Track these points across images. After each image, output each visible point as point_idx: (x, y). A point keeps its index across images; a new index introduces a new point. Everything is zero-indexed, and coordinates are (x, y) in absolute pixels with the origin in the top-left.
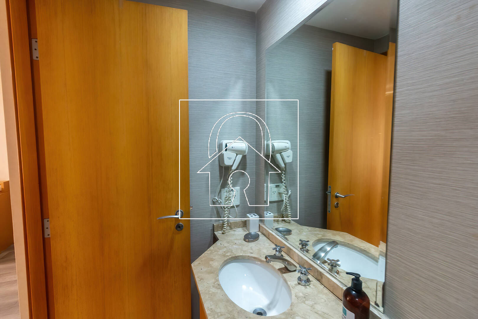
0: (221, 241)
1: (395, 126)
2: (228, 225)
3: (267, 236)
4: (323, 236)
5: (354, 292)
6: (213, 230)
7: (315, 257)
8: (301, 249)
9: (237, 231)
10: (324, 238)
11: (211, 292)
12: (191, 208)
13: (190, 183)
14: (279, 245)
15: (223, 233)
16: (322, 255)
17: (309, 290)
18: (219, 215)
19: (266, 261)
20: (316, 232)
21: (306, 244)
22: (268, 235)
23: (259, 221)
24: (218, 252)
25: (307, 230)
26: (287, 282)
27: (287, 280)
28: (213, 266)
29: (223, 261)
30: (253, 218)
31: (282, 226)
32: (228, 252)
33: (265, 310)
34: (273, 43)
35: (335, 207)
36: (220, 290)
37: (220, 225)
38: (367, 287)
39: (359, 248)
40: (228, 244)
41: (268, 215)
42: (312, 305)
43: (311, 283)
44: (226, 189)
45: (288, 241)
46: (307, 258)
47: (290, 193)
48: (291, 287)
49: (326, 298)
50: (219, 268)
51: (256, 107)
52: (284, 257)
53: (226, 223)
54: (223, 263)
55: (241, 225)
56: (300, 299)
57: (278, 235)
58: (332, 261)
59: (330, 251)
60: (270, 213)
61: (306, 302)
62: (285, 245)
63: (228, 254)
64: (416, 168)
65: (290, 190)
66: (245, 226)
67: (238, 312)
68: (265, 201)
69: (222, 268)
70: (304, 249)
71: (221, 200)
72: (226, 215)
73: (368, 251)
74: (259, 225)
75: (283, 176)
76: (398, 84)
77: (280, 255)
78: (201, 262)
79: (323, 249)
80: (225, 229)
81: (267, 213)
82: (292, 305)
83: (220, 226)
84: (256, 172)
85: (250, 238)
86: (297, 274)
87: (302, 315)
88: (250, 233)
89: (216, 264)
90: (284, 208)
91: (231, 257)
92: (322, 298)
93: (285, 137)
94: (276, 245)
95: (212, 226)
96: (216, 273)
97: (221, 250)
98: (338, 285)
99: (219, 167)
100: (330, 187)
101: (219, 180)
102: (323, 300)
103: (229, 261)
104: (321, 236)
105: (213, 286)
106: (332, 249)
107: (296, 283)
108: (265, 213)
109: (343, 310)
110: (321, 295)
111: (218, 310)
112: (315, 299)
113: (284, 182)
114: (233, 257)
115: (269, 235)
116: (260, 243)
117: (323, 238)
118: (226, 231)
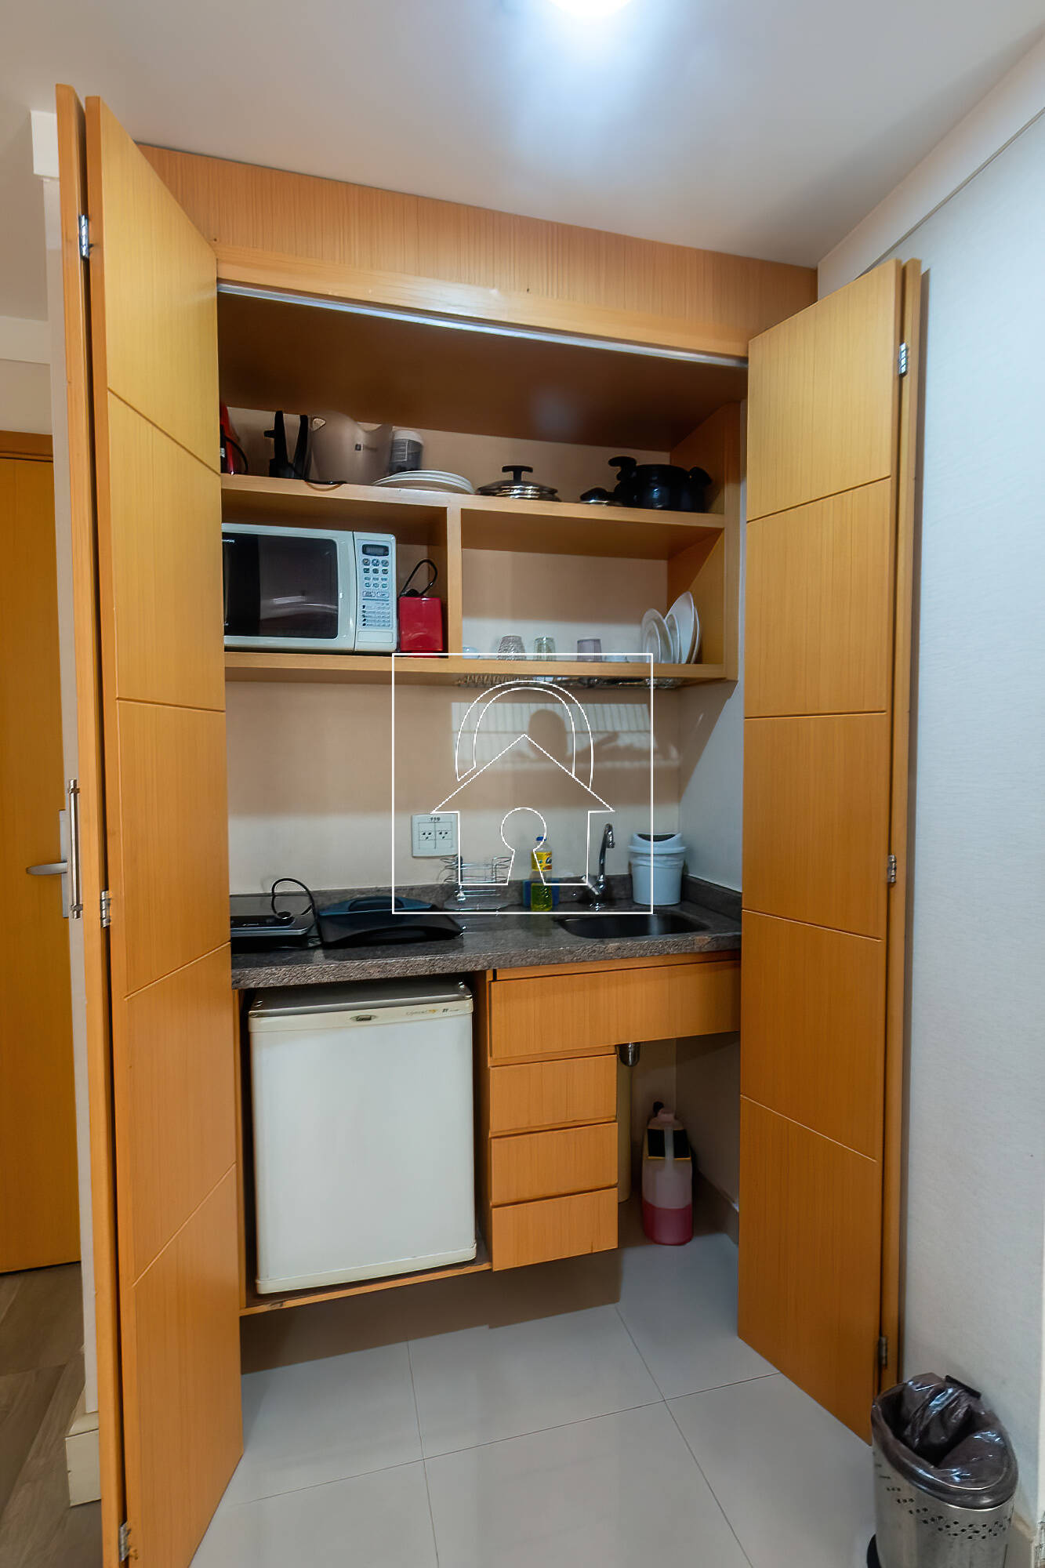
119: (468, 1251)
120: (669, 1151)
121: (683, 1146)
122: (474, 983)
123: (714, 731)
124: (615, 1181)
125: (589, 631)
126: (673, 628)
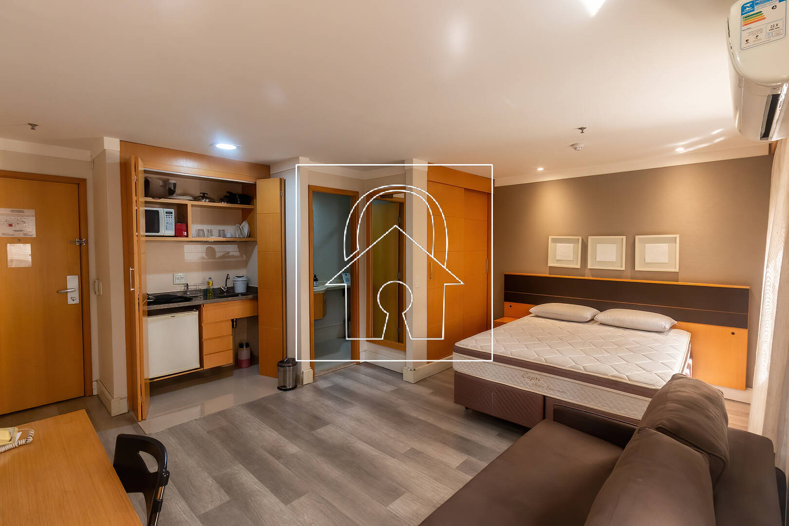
119: (198, 366)
120: (245, 347)
121: (247, 345)
122: (198, 308)
123: (253, 255)
124: (232, 348)
125: (222, 228)
126: (243, 229)
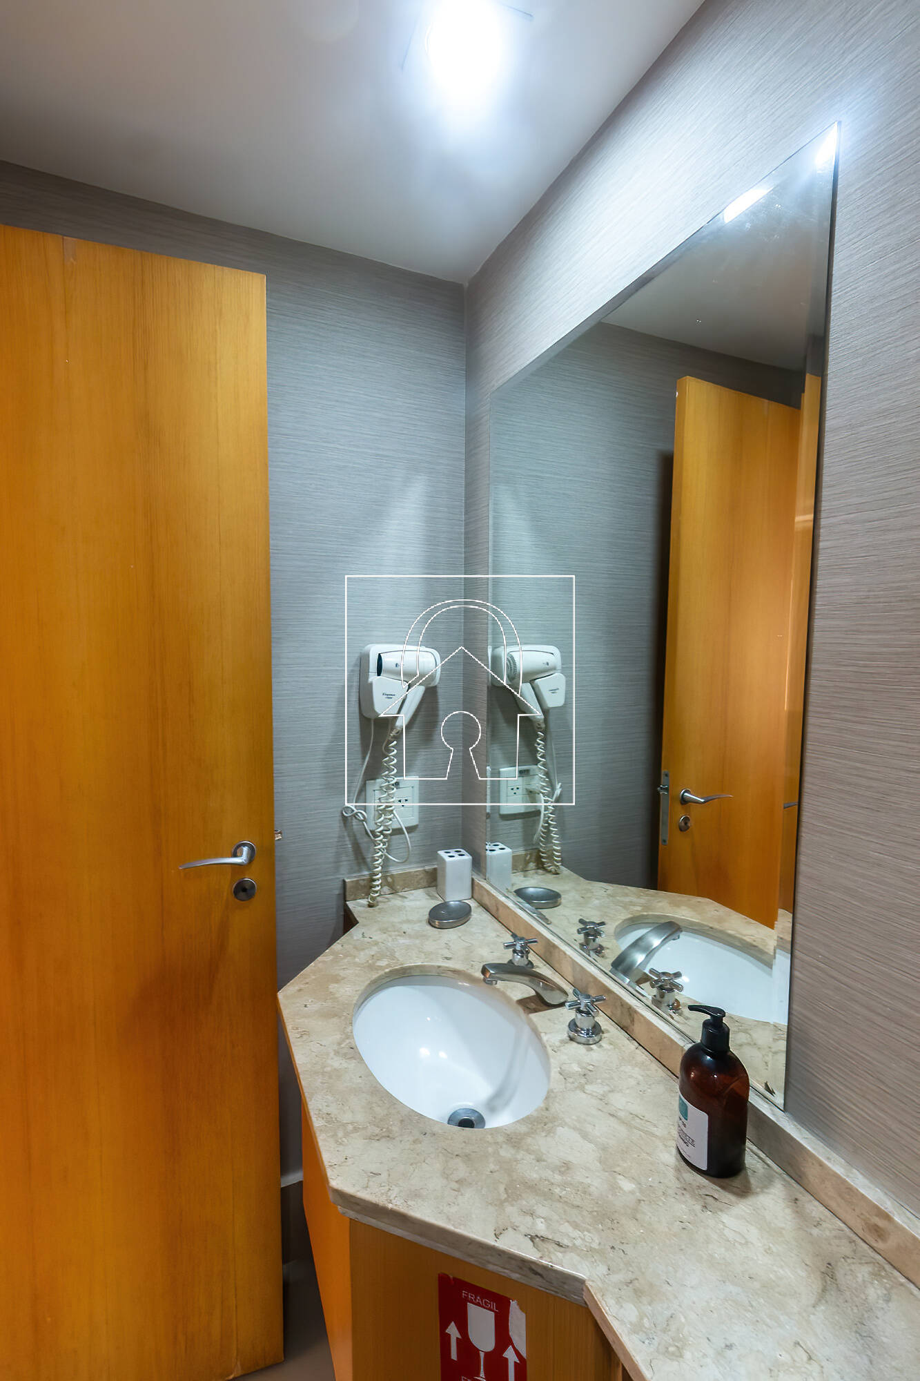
0: (364, 926)
1: (816, 617)
2: (385, 882)
3: (494, 911)
4: (646, 908)
5: (708, 1058)
6: (344, 897)
7: (620, 968)
8: (582, 945)
9: (412, 897)
10: (647, 915)
11: (328, 1069)
12: (278, 837)
13: (275, 766)
14: (524, 935)
15: (370, 906)
16: (639, 958)
17: (597, 1055)
18: (361, 853)
19: (484, 980)
20: (627, 899)
21: (595, 930)
22: (495, 908)
23: (473, 870)
24: (355, 957)
25: (602, 892)
26: (540, 1035)
27: (540, 1029)
28: (337, 995)
29: (368, 982)
30: (455, 861)
31: (534, 883)
32: (381, 956)
33: (480, 1112)
34: (512, 374)
35: (681, 830)
36: (354, 1061)
37: (362, 883)
38: (752, 1043)
39: (741, 940)
40: (385, 936)
41: (498, 852)
42: (603, 1095)
43: (605, 1035)
44: (378, 780)
45: (548, 926)
46: (597, 970)
47: (558, 792)
48: (549, 1049)
49: (642, 1076)
50: (355, 1002)
51: (465, 552)
52: (538, 967)
53: (380, 875)
54: (365, 989)
55: (422, 881)
56: (571, 1080)
57: (521, 908)
58: (661, 975)
59: (660, 948)
60: (503, 846)
61: (587, 1087)
62: (539, 934)
63: (383, 963)
64: (864, 728)
65: (560, 784)
66: (433, 884)
67: (402, 1121)
68: (488, 814)
69: (366, 999)
70: (592, 945)
71: (364, 813)
72: (380, 853)
73: (761, 947)
74: (473, 880)
75: (539, 744)
76: (825, 505)
77: (523, 962)
78: (307, 985)
79: (642, 944)
80: (376, 892)
81: (494, 848)
82: (549, 1097)
83: (365, 886)
84: (463, 733)
85: (445, 917)
86: (568, 1014)
87: (575, 1123)
88: (446, 902)
89: (347, 991)
90: (543, 833)
91: (390, 971)
92: (631, 1077)
93: (546, 639)
94: (514, 936)
95: (340, 884)
96: (345, 1015)
97: (362, 953)
98: (671, 1040)
99: (360, 719)
100: (666, 775)
101: (360, 756)
102: (632, 1082)
103: (384, 981)
104: (639, 908)
105: (337, 1053)
106: (666, 943)
107: (565, 1036)
108: (487, 847)
109: (680, 1104)
110: (628, 1069)
111: (347, 1117)
112: (613, 1078)
113: (541, 761)
114: (396, 970)
115: (498, 910)
116: (473, 930)
117: (645, 913)
118: (379, 899)
